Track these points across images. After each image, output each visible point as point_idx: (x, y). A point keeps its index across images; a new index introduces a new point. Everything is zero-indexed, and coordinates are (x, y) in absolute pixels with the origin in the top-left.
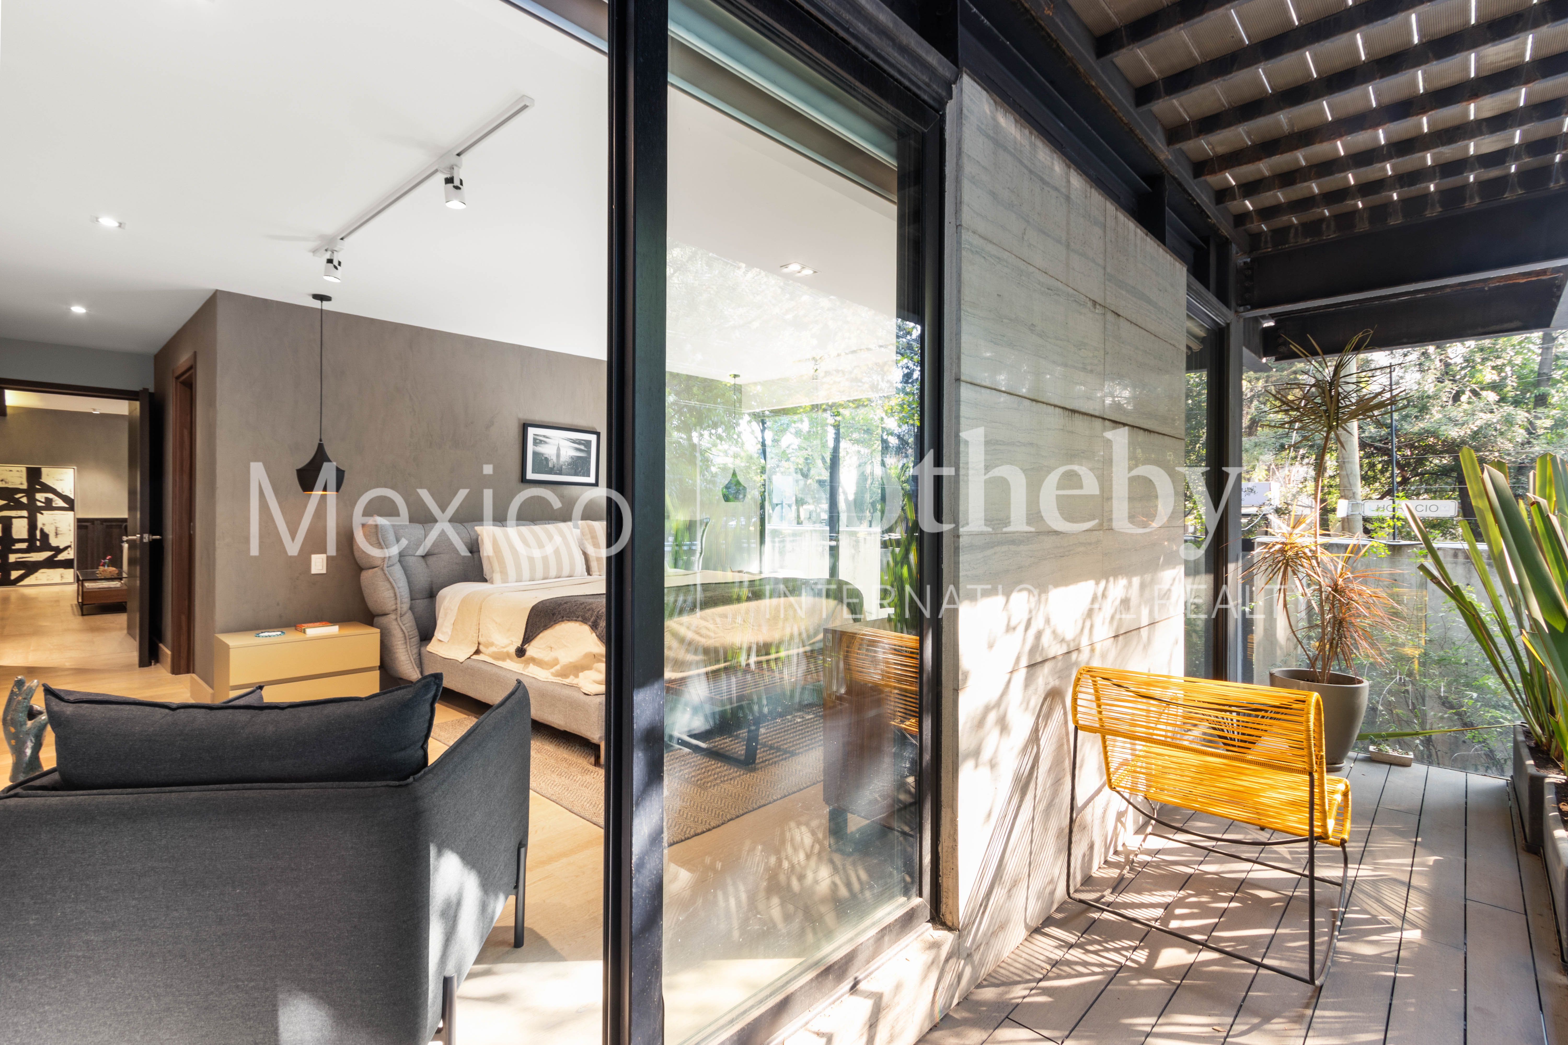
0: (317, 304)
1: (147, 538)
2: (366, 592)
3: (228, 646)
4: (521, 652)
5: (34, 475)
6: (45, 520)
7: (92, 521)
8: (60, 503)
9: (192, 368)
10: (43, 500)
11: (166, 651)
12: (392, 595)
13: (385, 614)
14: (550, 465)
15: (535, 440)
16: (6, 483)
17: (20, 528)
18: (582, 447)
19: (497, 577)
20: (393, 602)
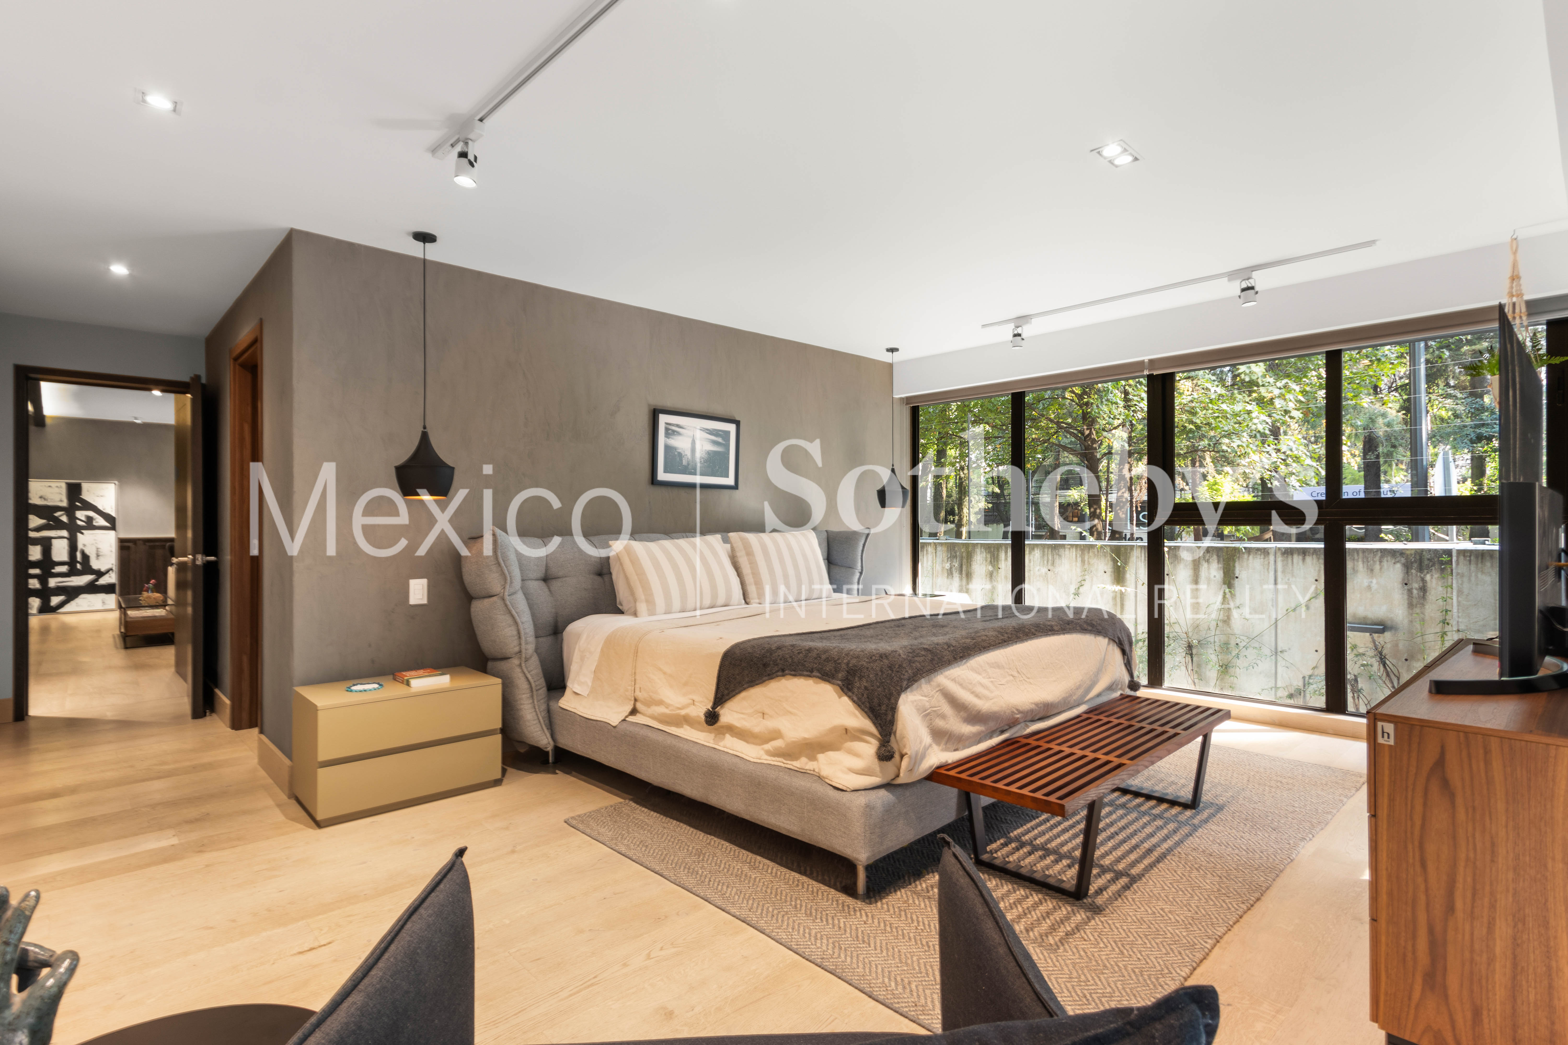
0: (416, 249)
1: (200, 559)
2: (481, 629)
3: (315, 706)
4: (712, 718)
5: (74, 491)
6: (85, 540)
7: (134, 541)
8: (100, 521)
9: (256, 342)
10: (83, 518)
11: (224, 700)
12: (515, 633)
13: (505, 658)
14: (685, 463)
15: (667, 429)
16: (45, 499)
17: (60, 551)
18: (720, 440)
19: (642, 607)
20: (516, 642)
